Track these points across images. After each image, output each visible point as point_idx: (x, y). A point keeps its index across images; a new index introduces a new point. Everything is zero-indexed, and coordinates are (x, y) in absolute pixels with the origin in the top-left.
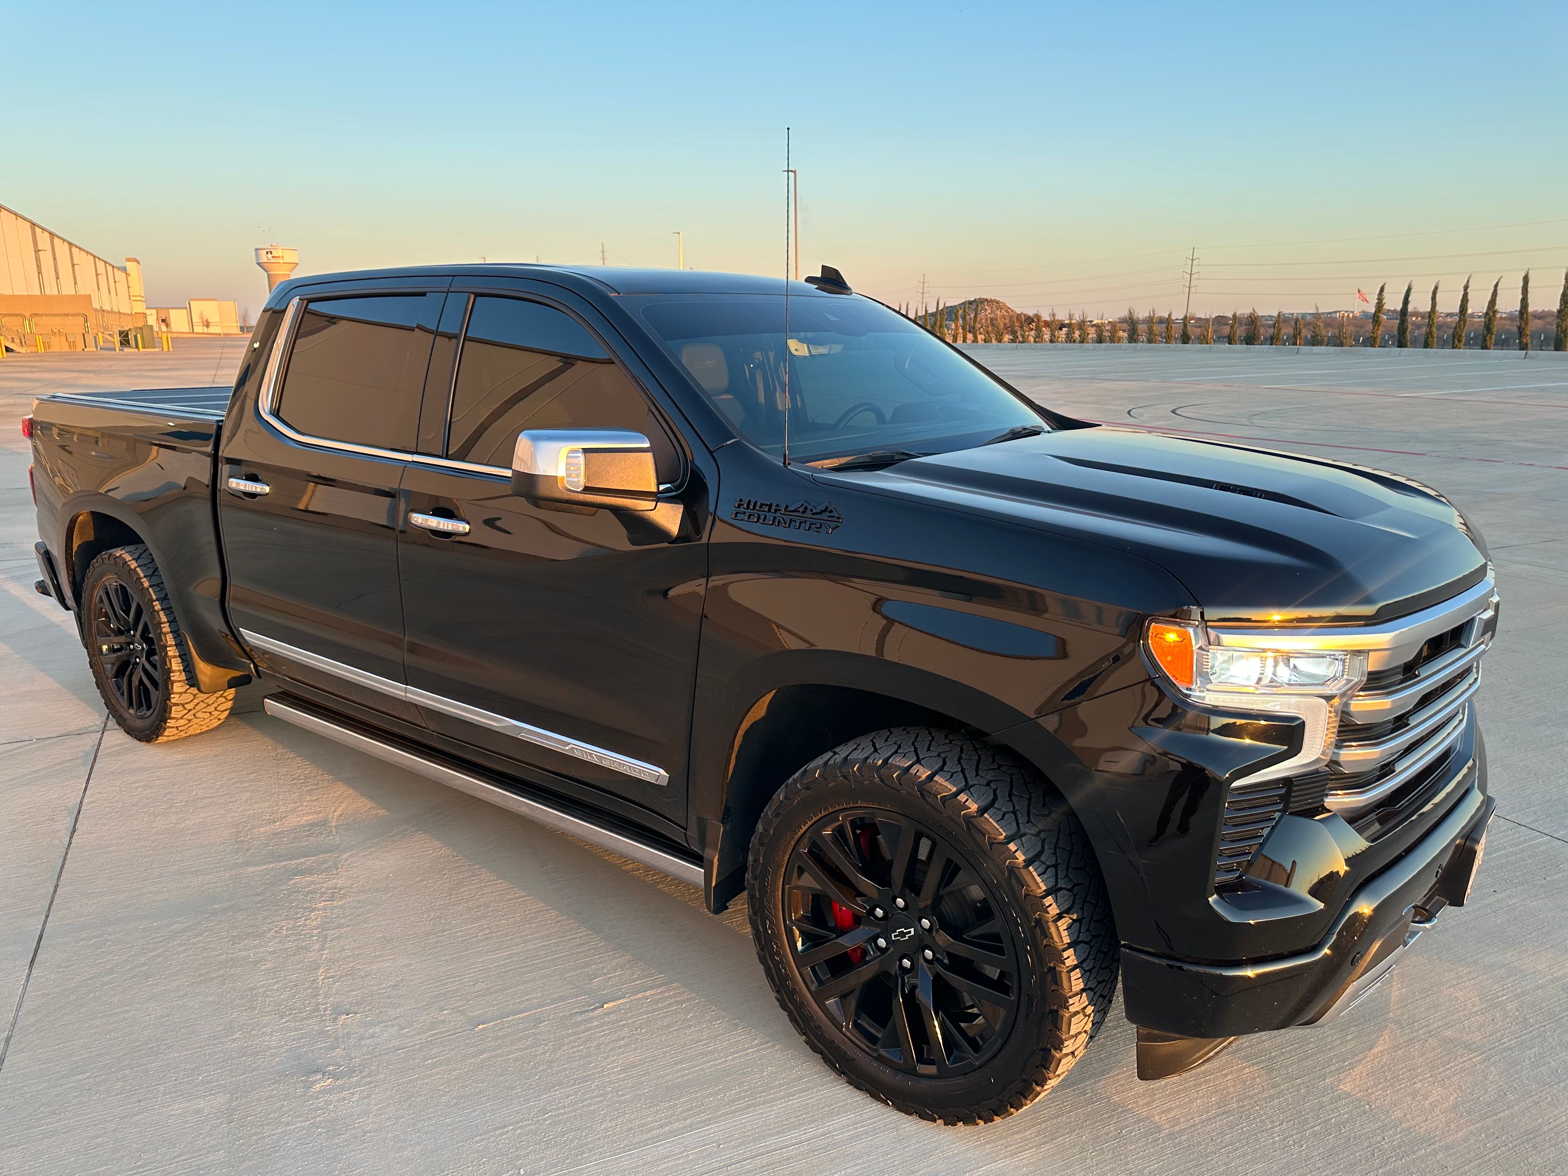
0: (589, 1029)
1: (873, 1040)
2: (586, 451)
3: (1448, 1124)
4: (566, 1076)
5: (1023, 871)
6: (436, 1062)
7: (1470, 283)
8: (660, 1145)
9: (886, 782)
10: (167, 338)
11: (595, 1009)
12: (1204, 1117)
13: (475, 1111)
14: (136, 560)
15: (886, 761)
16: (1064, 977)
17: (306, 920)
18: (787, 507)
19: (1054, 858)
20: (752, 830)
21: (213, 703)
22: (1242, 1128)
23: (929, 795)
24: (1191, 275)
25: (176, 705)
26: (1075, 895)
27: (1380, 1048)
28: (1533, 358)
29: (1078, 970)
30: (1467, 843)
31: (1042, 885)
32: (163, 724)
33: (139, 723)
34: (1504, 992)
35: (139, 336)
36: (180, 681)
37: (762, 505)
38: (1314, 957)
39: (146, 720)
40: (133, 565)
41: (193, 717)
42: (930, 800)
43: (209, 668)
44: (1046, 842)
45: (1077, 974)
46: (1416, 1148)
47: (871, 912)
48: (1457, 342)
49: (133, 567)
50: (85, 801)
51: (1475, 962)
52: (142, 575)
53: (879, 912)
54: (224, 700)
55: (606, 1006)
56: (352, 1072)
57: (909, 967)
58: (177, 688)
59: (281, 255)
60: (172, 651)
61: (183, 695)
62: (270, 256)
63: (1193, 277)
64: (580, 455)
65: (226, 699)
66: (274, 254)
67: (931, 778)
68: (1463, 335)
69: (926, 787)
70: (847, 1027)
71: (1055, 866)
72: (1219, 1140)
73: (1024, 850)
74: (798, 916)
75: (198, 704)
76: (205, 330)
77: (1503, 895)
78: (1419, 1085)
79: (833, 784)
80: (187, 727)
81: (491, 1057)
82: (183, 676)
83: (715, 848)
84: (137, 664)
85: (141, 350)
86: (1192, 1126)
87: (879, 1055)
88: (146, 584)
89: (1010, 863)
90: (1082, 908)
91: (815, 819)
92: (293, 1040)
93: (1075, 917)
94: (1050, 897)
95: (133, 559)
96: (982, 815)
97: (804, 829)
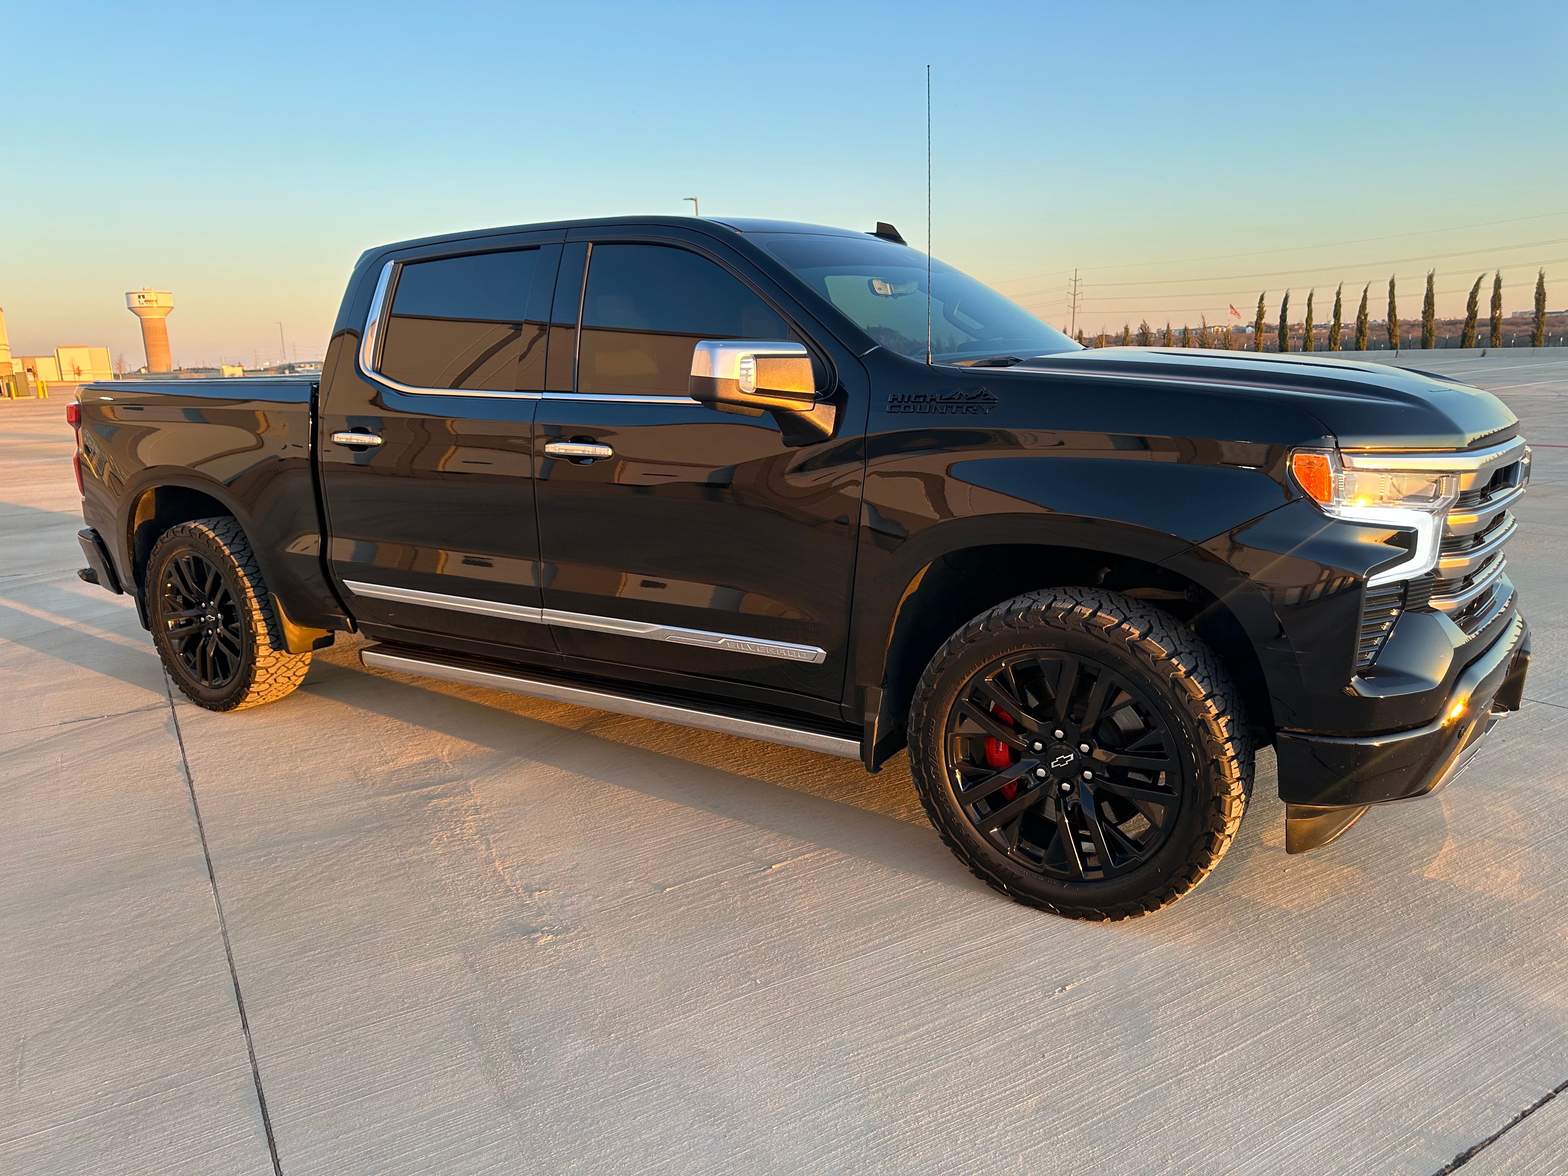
0: (767, 884)
1: (1038, 859)
2: (757, 357)
3: (1520, 892)
4: (763, 916)
5: (1186, 680)
6: (641, 916)
7: (1342, 290)
8: (870, 955)
9: (1051, 623)
10: (43, 387)
11: (765, 870)
12: (1323, 902)
13: (695, 946)
14: (213, 530)
15: (1049, 607)
16: (1226, 766)
17: (461, 830)
18: (941, 396)
19: (1206, 672)
20: (913, 688)
21: (293, 668)
22: (1357, 907)
23: (1094, 628)
24: (1075, 295)
25: (261, 668)
26: (1226, 701)
27: (1448, 848)
28: (1403, 357)
29: (1235, 760)
30: (1521, 655)
31: (1202, 690)
32: (246, 689)
33: (215, 693)
34: (1535, 805)
35: (12, 384)
36: (264, 645)
37: (916, 397)
38: (1432, 729)
39: (224, 689)
40: (211, 535)
41: (274, 682)
42: (1095, 633)
43: (298, 628)
44: (1198, 659)
45: (1235, 764)
46: (1501, 908)
47: (1031, 746)
48: (1333, 344)
49: (211, 536)
50: (188, 759)
51: (1505, 788)
52: (222, 544)
53: (1038, 745)
54: (302, 665)
55: (774, 867)
56: (567, 929)
57: (1068, 789)
58: (263, 651)
59: (154, 298)
60: (257, 615)
61: (268, 659)
62: (142, 300)
63: (1076, 297)
64: (751, 360)
65: (304, 664)
66: (147, 298)
67: (1094, 614)
68: (1339, 338)
69: (1092, 621)
70: (1012, 851)
71: (1209, 677)
72: (1341, 916)
73: (1184, 664)
74: (959, 761)
75: (280, 668)
76: (77, 378)
77: (1511, 743)
78: (1488, 869)
79: (997, 633)
80: (267, 692)
81: (688, 909)
82: (268, 640)
83: (875, 711)
84: (210, 636)
85: (14, 397)
86: (1315, 909)
87: (1045, 870)
88: (227, 552)
89: (1173, 675)
90: (1232, 712)
91: (978, 669)
92: (500, 912)
93: (1229, 718)
94: (1210, 700)
95: (209, 530)
96: (1145, 638)
97: (967, 679)
